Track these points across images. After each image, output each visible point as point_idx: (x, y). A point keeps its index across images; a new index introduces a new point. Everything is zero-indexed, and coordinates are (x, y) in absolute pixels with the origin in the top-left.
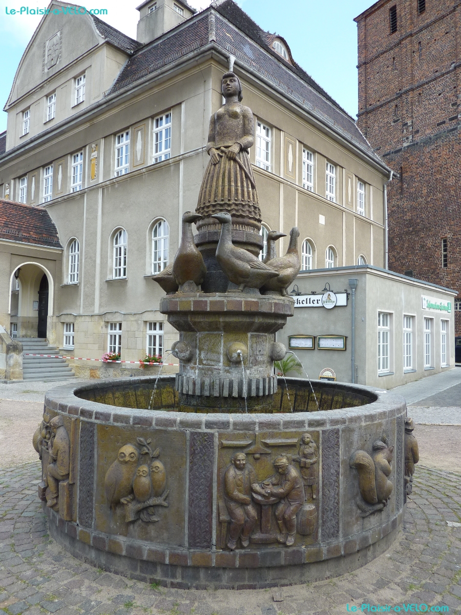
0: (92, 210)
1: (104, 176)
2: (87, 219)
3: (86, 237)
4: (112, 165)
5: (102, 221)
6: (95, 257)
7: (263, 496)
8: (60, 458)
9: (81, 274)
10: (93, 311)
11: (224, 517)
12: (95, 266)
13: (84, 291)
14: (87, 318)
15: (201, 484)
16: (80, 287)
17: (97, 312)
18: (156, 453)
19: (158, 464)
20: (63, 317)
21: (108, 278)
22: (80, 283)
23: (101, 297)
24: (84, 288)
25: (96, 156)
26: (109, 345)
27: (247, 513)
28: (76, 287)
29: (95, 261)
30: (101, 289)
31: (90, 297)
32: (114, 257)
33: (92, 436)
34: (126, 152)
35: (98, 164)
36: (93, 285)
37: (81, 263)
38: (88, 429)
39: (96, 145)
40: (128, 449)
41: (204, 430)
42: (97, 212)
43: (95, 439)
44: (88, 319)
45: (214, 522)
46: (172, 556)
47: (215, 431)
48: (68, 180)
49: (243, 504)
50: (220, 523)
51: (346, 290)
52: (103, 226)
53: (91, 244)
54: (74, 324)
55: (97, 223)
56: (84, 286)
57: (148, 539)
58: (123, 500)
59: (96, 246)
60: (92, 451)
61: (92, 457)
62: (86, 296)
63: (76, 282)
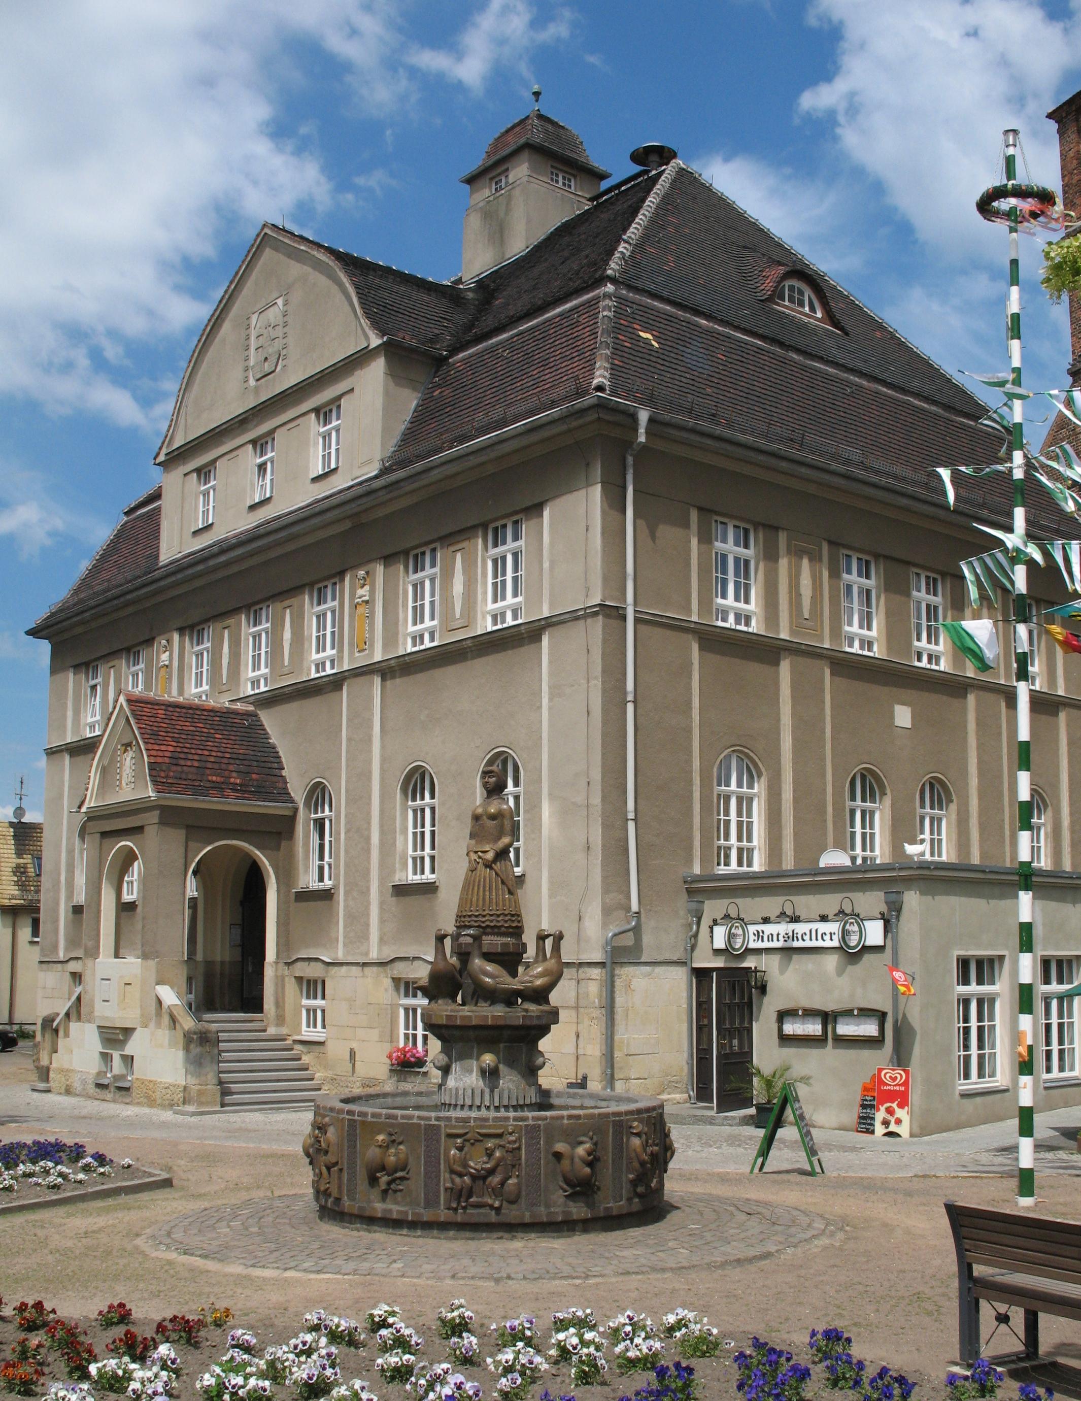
0: (361, 723)
1: (385, 646)
2: (349, 740)
3: (347, 782)
4: (400, 623)
5: (383, 747)
6: (369, 829)
7: (475, 1169)
8: (331, 1149)
9: (338, 867)
10: (367, 954)
11: (449, 1185)
12: (368, 851)
13: (346, 907)
14: (354, 968)
15: (432, 1161)
16: (335, 896)
17: (374, 955)
18: (401, 1139)
19: (401, 1147)
20: (299, 965)
21: (397, 878)
22: (336, 887)
23: (382, 921)
24: (345, 900)
25: (367, 598)
26: (402, 1031)
27: (464, 1182)
28: (327, 895)
29: (368, 839)
30: (382, 904)
31: (358, 919)
32: (411, 830)
33: (355, 1130)
34: (433, 595)
35: (371, 617)
36: (366, 892)
37: (338, 840)
38: (352, 1124)
39: (367, 573)
40: (381, 1137)
41: (433, 1122)
42: (371, 727)
43: (358, 1132)
44: (355, 970)
45: (442, 1189)
46: (413, 1214)
47: (442, 1124)
48: (306, 646)
49: (461, 1175)
50: (446, 1189)
51: (882, 914)
52: (384, 760)
53: (359, 798)
54: (324, 982)
55: (370, 751)
56: (347, 893)
57: (397, 1203)
58: (378, 1175)
59: (369, 804)
60: (355, 1141)
61: (355, 1147)
62: (351, 918)
63: (328, 883)
